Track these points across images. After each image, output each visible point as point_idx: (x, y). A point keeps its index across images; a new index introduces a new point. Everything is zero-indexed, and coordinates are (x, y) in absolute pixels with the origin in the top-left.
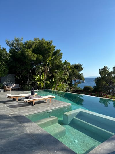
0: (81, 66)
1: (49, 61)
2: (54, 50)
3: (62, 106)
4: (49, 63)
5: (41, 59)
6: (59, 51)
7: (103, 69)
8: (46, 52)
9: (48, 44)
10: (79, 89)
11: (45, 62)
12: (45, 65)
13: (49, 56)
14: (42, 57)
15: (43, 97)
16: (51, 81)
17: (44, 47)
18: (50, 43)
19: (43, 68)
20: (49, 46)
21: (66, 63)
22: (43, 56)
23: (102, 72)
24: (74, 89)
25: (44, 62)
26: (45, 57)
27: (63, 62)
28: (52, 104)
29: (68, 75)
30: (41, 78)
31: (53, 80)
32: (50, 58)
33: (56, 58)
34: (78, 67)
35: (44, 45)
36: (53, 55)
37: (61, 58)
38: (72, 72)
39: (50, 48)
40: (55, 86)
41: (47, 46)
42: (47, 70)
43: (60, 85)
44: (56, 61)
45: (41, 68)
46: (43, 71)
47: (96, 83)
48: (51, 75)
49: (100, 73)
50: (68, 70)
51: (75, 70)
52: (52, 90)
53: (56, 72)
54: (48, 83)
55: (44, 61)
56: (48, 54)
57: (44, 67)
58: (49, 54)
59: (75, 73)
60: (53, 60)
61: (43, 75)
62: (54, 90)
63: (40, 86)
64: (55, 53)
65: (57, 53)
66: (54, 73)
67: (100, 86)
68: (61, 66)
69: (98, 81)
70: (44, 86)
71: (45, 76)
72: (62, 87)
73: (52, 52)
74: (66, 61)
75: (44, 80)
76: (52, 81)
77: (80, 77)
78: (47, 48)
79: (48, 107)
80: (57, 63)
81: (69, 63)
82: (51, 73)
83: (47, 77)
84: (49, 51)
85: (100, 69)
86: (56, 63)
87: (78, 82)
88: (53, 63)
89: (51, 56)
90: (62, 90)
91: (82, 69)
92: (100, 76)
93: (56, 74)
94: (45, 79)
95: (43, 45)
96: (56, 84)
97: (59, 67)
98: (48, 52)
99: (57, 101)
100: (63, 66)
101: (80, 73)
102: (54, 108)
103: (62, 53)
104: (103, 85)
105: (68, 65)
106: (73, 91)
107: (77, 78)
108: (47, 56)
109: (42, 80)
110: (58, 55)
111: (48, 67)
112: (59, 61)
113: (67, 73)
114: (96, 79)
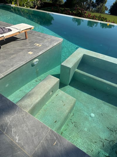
15: (11, 30)
28: (32, 43)
52: (12, 5)
62: (16, 6)
79: (30, 53)
90: (28, 5)
99: (36, 34)
102: (40, 53)
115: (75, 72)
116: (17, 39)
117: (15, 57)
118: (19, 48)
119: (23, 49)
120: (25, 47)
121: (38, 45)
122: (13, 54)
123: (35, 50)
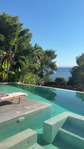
0: (54, 52)
1: (14, 43)
2: (21, 28)
3: (38, 109)
4: (14, 46)
5: (3, 40)
6: (28, 30)
7: (81, 57)
8: (10, 31)
9: (12, 20)
10: (51, 81)
11: (9, 45)
12: (9, 49)
13: (14, 36)
14: (4, 37)
15: (8, 96)
16: (16, 71)
17: (7, 23)
18: (15, 19)
19: (5, 53)
20: (14, 23)
21: (36, 48)
23: (80, 60)
24: (45, 81)
25: (7, 45)
26: (9, 38)
27: (33, 46)
28: (23, 106)
29: (40, 63)
30: (3, 66)
31: (20, 70)
32: (16, 39)
33: (24, 40)
34: (50, 54)
35: (7, 20)
36: (19, 36)
37: (30, 40)
38: (44, 60)
39: (15, 26)
40: (23, 78)
41: (12, 23)
42: (12, 56)
43: (29, 76)
44: (23, 44)
45: (3, 52)
46: (5, 57)
47: (72, 73)
48: (17, 63)
49: (77, 62)
50: (39, 57)
51: (47, 58)
52: (18, 83)
53: (23, 60)
54: (12, 74)
55: (6, 43)
56: (12, 34)
57: (7, 52)
58: (15, 33)
59: (47, 61)
60: (20, 42)
61: (5, 63)
62: (22, 83)
63: (2, 78)
64: (22, 33)
65: (24, 33)
66: (20, 61)
67: (77, 78)
68: (31, 51)
69: (74, 71)
70: (7, 78)
71: (8, 64)
72: (31, 79)
73: (19, 31)
74: (36, 44)
75: (7, 69)
76: (18, 71)
77: (53, 66)
78: (11, 24)
79: (18, 112)
80: (25, 47)
81: (41, 48)
82: (16, 60)
83: (11, 65)
85: (77, 57)
86: (23, 47)
87: (50, 72)
88: (19, 47)
89: (17, 37)
91: (55, 57)
92: (78, 65)
93: (23, 62)
94: (9, 68)
95: (6, 20)
96: (24, 76)
97: (28, 52)
98: (13, 31)
100: (33, 51)
101: (53, 61)
102: (27, 113)
103: (31, 34)
104: (82, 76)
105: (39, 51)
106: (45, 83)
107: (49, 68)
108: (11, 37)
109: (5, 70)
110: (27, 37)
111: (13, 52)
112: (27, 44)
113: (38, 61)
114: (72, 68)
115: (59, 130)
117: (4, 114)
119: (13, 110)
120: (15, 109)
121: (27, 107)
122: (4, 112)
123: (23, 111)
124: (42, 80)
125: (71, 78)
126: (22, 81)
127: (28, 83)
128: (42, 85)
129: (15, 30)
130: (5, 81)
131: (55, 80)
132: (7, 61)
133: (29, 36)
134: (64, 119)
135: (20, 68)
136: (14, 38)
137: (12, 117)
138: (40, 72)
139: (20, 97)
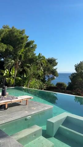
0: (55, 60)
1: (21, 53)
2: (27, 40)
3: (42, 110)
4: (21, 56)
5: (11, 51)
6: (33, 42)
7: (79, 65)
8: (18, 42)
9: (20, 34)
10: (52, 86)
11: (16, 54)
12: (17, 57)
13: (21, 47)
15: (17, 98)
16: (22, 77)
17: (16, 36)
18: (22, 32)
19: (13, 61)
20: (21, 36)
21: (40, 56)
22: (13, 47)
23: (78, 67)
24: (47, 86)
26: (17, 49)
27: (37, 55)
28: (29, 107)
29: (43, 70)
30: (11, 73)
31: (25, 76)
32: (22, 50)
33: (29, 51)
34: (52, 62)
35: (16, 34)
36: (25, 47)
37: (35, 50)
38: (46, 67)
39: (22, 38)
40: (28, 83)
42: (19, 64)
43: (33, 81)
44: (29, 54)
45: (11, 61)
46: (13, 65)
47: (71, 79)
48: (22, 70)
49: (76, 69)
50: (42, 65)
51: (49, 65)
52: (23, 87)
53: (28, 67)
54: (19, 80)
55: (14, 53)
56: (20, 45)
57: (15, 60)
58: (22, 44)
59: (49, 68)
60: (26, 52)
61: (13, 70)
62: (27, 88)
63: (9, 83)
64: (28, 44)
65: (30, 44)
66: (25, 68)
67: (76, 83)
68: (35, 60)
69: (73, 77)
70: (14, 83)
71: (15, 71)
72: (35, 84)
73: (25, 43)
74: (40, 54)
75: (14, 75)
76: (24, 76)
77: (54, 73)
78: (19, 37)
79: (26, 112)
80: (31, 56)
81: (44, 57)
82: (22, 67)
83: (18, 72)
84: (21, 41)
85: (76, 65)
86: (29, 56)
87: (51, 78)
88: (25, 56)
89: (24, 48)
90: (35, 87)
91: (56, 64)
92: (76, 72)
93: (28, 69)
94: (16, 74)
95: (14, 34)
96: (29, 81)
97: (33, 61)
98: (20, 43)
99: (34, 103)
100: (37, 60)
101: (55, 68)
102: (33, 113)
103: (35, 45)
104: (80, 82)
105: (42, 59)
106: (47, 88)
107: (50, 74)
108: (18, 48)
109: (12, 76)
110: (32, 47)
111: (19, 61)
112: (32, 54)
113: (41, 68)
114: (71, 75)
116: (20, 104)
117: (15, 114)
118: (19, 109)
119: (22, 110)
120: (24, 109)
121: (33, 108)
122: (15, 112)
123: (30, 111)
124: (44, 85)
125: (70, 83)
126: (27, 86)
127: (32, 88)
128: (44, 90)
129: (22, 42)
130: (12, 86)
131: (56, 85)
132: (15, 68)
133: (34, 47)
134: (63, 118)
135: (26, 74)
136: (22, 48)
137: (22, 116)
138: (42, 78)
139: (27, 99)
